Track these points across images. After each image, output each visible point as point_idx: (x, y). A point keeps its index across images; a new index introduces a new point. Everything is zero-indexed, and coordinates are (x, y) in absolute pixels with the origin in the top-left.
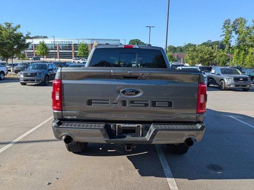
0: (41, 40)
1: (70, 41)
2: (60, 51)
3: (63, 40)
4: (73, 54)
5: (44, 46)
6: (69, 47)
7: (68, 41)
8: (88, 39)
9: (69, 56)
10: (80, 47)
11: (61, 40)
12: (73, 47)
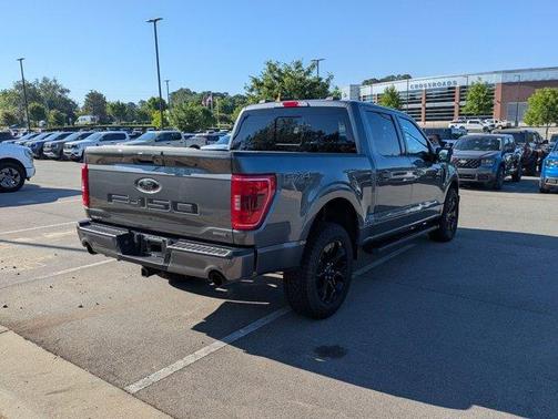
0: (388, 85)
1: (452, 80)
2: (428, 105)
3: (436, 81)
4: (456, 110)
5: (393, 96)
6: (449, 94)
7: (446, 80)
8: (496, 72)
9: (448, 114)
10: (471, 93)
11: (432, 81)
12: (457, 94)
